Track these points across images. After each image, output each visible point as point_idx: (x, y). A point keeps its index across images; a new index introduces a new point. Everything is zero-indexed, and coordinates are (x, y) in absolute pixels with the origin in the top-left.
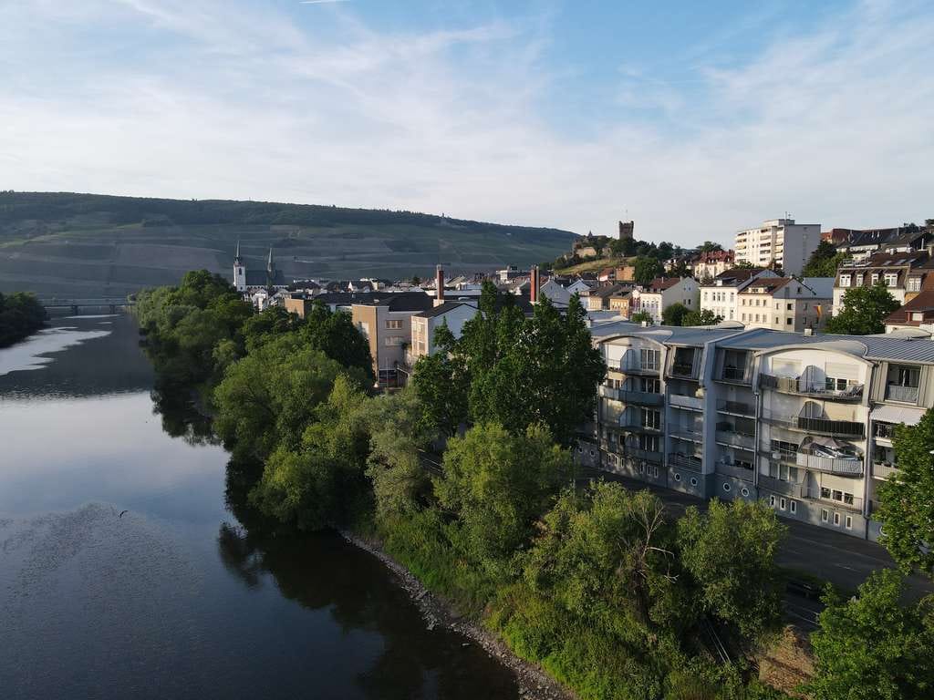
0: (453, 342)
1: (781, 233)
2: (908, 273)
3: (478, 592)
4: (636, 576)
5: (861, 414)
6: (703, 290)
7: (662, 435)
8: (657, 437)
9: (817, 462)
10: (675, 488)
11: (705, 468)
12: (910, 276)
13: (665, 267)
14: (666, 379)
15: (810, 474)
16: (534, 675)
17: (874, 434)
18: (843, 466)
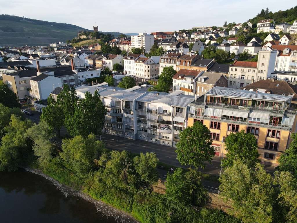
0: (55, 102)
1: (144, 37)
2: (177, 60)
3: (79, 183)
4: (125, 176)
5: (170, 119)
6: (125, 60)
7: (123, 124)
8: (122, 125)
9: (161, 131)
10: (127, 138)
11: (135, 133)
12: (177, 61)
13: (111, 46)
14: (123, 110)
15: (160, 134)
16: (100, 203)
17: (174, 123)
18: (167, 131)
